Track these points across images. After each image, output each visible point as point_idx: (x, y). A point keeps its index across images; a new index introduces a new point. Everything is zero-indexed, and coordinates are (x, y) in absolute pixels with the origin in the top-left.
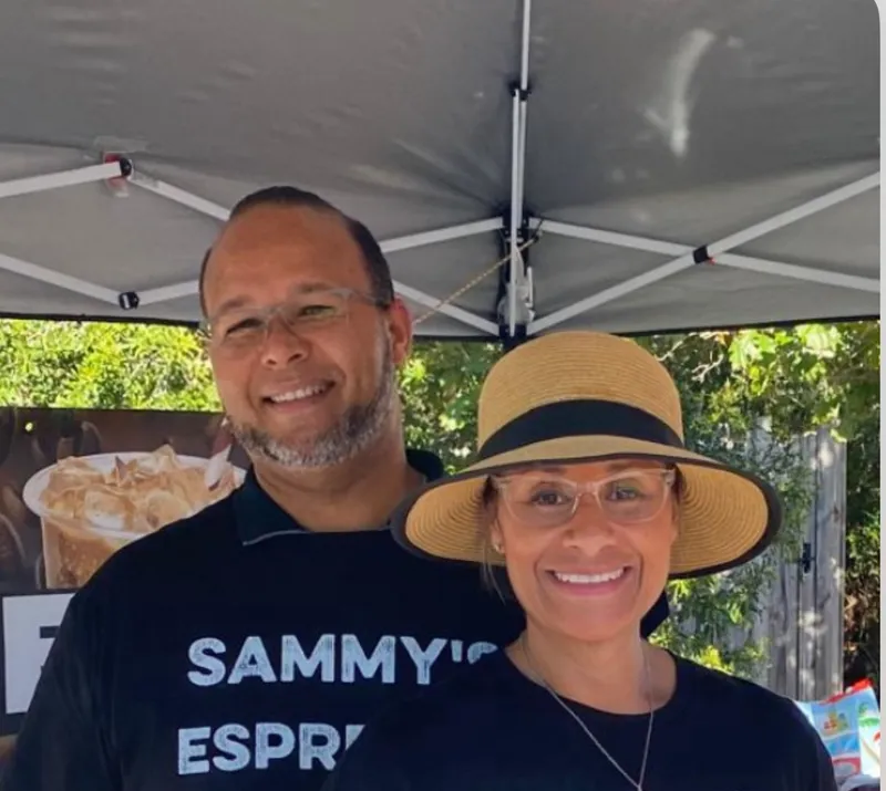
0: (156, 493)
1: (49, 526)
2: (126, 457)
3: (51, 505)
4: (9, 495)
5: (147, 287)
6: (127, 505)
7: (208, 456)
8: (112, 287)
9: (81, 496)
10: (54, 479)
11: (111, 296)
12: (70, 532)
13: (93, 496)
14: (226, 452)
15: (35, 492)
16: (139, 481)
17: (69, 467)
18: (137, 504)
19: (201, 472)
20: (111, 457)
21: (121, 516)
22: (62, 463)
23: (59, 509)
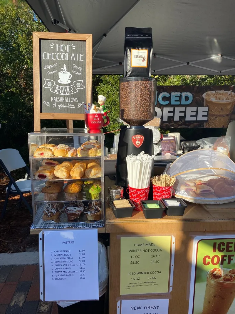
0: (220, 96)
1: (205, 99)
2: (217, 91)
3: (206, 97)
4: (201, 96)
5: (222, 70)
6: (216, 97)
7: (229, 91)
8: (218, 70)
9: (210, 96)
10: (207, 94)
11: (218, 72)
12: (208, 100)
13: (211, 96)
14: (231, 90)
15: (204, 95)
16: (218, 94)
17: (209, 92)
18: (218, 97)
19: (227, 93)
20: (215, 91)
21: (215, 98)
22: (208, 92)
23: (207, 97)
